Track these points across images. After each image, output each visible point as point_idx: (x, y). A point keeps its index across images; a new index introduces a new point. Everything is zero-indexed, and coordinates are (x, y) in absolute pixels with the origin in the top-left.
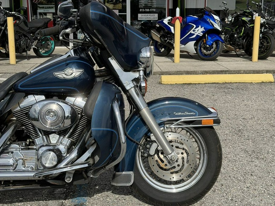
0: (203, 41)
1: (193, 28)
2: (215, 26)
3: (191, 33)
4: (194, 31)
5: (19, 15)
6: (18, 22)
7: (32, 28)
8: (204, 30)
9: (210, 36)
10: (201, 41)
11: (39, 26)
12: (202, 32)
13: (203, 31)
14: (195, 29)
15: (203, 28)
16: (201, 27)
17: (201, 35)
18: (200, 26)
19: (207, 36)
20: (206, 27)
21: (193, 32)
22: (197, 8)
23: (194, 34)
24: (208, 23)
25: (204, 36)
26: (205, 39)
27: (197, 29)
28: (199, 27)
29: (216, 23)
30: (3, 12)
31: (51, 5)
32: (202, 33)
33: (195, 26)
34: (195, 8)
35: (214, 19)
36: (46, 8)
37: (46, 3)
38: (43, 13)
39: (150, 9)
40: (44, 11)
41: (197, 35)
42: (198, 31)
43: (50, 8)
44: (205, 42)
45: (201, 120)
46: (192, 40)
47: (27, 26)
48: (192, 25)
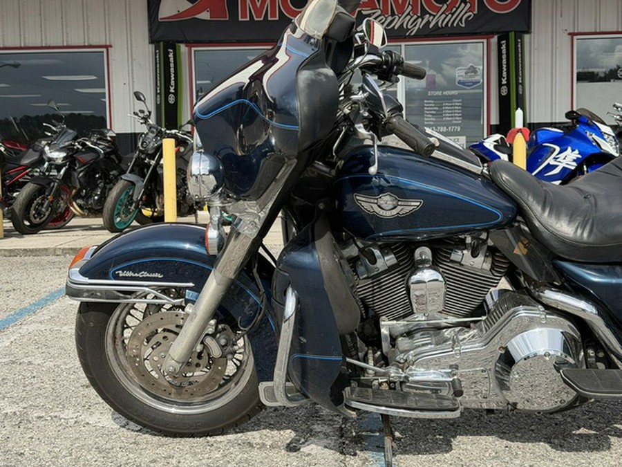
1: (552, 153)
2: (603, 147)
3: (549, 164)
4: (555, 159)
5: (185, 137)
6: (182, 149)
8: (580, 156)
12: (574, 161)
13: (578, 158)
14: (558, 154)
15: (577, 152)
16: (573, 150)
17: (573, 168)
18: (569, 148)
19: (585, 169)
20: (582, 150)
21: (553, 162)
23: (556, 166)
24: (587, 140)
27: (562, 156)
28: (566, 150)
29: (605, 140)
30: (155, 130)
32: (575, 164)
33: (558, 149)
35: (601, 132)
39: (447, 128)
41: (564, 168)
42: (564, 159)
48: (550, 147)
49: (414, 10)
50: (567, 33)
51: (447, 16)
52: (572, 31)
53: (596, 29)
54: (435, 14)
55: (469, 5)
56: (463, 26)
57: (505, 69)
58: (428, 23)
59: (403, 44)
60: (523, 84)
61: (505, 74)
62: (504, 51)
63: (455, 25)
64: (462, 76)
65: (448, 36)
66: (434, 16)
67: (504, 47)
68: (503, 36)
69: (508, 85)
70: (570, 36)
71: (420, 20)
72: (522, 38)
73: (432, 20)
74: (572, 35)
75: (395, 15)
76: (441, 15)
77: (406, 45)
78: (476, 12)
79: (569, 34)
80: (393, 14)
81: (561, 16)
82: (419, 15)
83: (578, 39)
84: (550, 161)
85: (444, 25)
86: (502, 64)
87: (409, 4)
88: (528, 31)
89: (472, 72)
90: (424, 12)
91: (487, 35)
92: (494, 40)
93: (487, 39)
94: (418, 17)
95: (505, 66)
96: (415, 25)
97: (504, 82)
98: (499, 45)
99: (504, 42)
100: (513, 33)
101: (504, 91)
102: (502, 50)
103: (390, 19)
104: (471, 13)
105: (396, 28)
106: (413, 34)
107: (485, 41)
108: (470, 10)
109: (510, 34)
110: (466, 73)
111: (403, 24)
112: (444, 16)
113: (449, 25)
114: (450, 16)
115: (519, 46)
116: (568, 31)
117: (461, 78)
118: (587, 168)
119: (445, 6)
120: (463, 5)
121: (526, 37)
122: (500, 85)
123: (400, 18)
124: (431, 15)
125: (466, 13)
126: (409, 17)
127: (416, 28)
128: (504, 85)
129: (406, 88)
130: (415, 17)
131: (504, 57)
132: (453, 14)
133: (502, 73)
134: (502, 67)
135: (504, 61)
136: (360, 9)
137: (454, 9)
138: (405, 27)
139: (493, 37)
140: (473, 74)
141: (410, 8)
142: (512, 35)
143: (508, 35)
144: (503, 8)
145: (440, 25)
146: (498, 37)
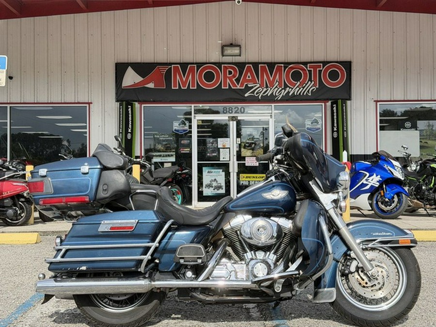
0: (380, 193)
1: (365, 177)
2: (394, 174)
3: (363, 183)
4: (367, 180)
5: (145, 163)
6: (143, 171)
7: (157, 178)
8: (381, 179)
9: (389, 187)
10: (377, 194)
11: (165, 176)
12: (378, 182)
13: (380, 180)
14: (368, 177)
15: (379, 176)
16: (377, 176)
17: (377, 186)
18: (375, 174)
19: (384, 187)
20: (382, 175)
21: (365, 182)
22: (366, 154)
23: (367, 185)
24: (385, 170)
25: (381, 187)
26: (382, 191)
27: (371, 178)
28: (373, 175)
29: (395, 170)
31: (171, 152)
32: (378, 184)
33: (368, 174)
34: (363, 154)
35: (393, 165)
36: (163, 156)
37: (164, 150)
38: (159, 162)
40: (161, 160)
41: (372, 186)
42: (372, 180)
43: (169, 156)
44: (382, 194)
45: (399, 240)
46: (365, 192)
47: (152, 176)
48: (364, 173)
49: (280, 85)
50: (373, 100)
51: (300, 88)
52: (376, 100)
53: (391, 98)
54: (292, 87)
55: (313, 83)
56: (310, 95)
57: (335, 122)
58: (289, 92)
59: (273, 105)
60: (347, 131)
61: (335, 125)
62: (335, 111)
63: (305, 94)
64: (309, 125)
65: (301, 101)
66: (292, 89)
67: (335, 108)
68: (335, 102)
69: (338, 131)
70: (375, 103)
71: (283, 90)
72: (345, 103)
73: (291, 91)
74: (377, 101)
75: (268, 87)
76: (296, 88)
77: (275, 106)
78: (317, 87)
79: (375, 101)
80: (267, 87)
81: (370, 90)
82: (283, 87)
83: (380, 104)
84: (364, 181)
85: (298, 94)
87: (277, 81)
88: (350, 99)
89: (315, 123)
90: (286, 86)
91: (325, 100)
92: (329, 104)
93: (325, 103)
94: (282, 89)
95: (335, 120)
96: (280, 94)
97: (335, 129)
98: (332, 107)
99: (335, 105)
100: (340, 100)
101: (335, 135)
102: (333, 110)
103: (265, 89)
104: (314, 87)
105: (269, 95)
106: (279, 99)
107: (323, 104)
108: (314, 85)
110: (312, 123)
111: (273, 92)
112: (298, 88)
113: (301, 94)
114: (302, 89)
115: (344, 108)
116: (374, 100)
117: (309, 126)
118: (386, 186)
119: (299, 83)
120: (310, 82)
121: (348, 102)
122: (333, 131)
123: (271, 89)
124: (290, 88)
125: (311, 87)
126: (277, 89)
127: (281, 96)
128: (336, 131)
129: (275, 131)
130: (281, 88)
131: (335, 114)
132: (303, 88)
133: (334, 124)
135: (335, 117)
136: (246, 83)
137: (305, 85)
138: (274, 94)
139: (328, 102)
140: (316, 124)
141: (277, 83)
142: (340, 102)
143: (337, 101)
144: (334, 85)
145: (295, 94)
146: (331, 102)
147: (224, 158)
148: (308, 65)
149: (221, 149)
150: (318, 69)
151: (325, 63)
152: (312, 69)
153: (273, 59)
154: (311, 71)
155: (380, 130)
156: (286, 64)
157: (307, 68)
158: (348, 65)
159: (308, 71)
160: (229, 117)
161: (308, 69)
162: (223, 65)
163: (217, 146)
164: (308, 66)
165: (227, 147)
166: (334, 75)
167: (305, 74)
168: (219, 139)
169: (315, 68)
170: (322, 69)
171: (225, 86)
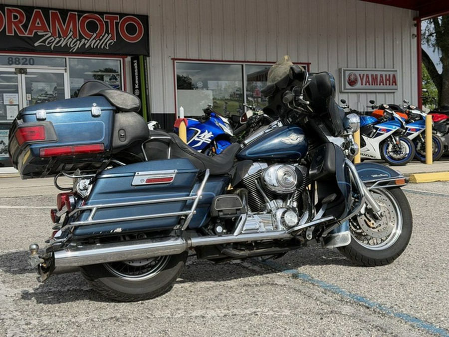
0: (212, 150)
1: (196, 134)
2: (224, 130)
3: (194, 140)
4: (198, 137)
8: (213, 136)
9: (220, 144)
10: (208, 150)
12: (210, 138)
13: (212, 137)
14: (200, 134)
15: (211, 133)
16: (209, 132)
17: (209, 142)
18: (207, 131)
21: (197, 139)
23: (199, 141)
25: (212, 143)
26: (213, 148)
27: (202, 135)
28: (205, 132)
29: (225, 126)
32: (210, 140)
33: (200, 131)
35: (223, 122)
41: (203, 142)
42: (204, 137)
44: (214, 151)
45: (395, 180)
46: (197, 148)
48: (194, 130)
49: (74, 35)
51: (97, 41)
52: (173, 57)
53: (187, 57)
54: (89, 39)
55: (110, 35)
56: (108, 48)
57: (137, 79)
58: (84, 44)
59: (67, 57)
60: (148, 89)
61: (137, 82)
62: (136, 67)
63: (102, 47)
64: (107, 81)
65: (98, 54)
66: (88, 40)
67: (136, 65)
68: (135, 58)
69: (140, 89)
70: (172, 61)
71: (79, 42)
72: (146, 60)
73: (87, 43)
74: (174, 59)
75: (61, 37)
76: (93, 40)
77: (69, 58)
78: (115, 40)
79: (172, 59)
80: (60, 36)
81: (167, 47)
82: (78, 38)
83: (177, 63)
84: (195, 138)
85: (95, 47)
86: (135, 75)
87: (71, 30)
88: (148, 56)
89: (114, 79)
90: (81, 37)
91: (124, 55)
92: (129, 59)
93: (123, 58)
94: (77, 40)
95: (137, 77)
96: (76, 45)
97: (137, 87)
98: (133, 63)
99: (136, 61)
100: (142, 56)
101: (137, 93)
102: (134, 66)
103: (58, 39)
104: (112, 41)
105: (62, 46)
106: (74, 51)
107: (121, 59)
108: (112, 38)
109: (140, 56)
110: (110, 79)
111: (67, 43)
112: (94, 41)
113: (98, 47)
114: (99, 41)
115: (145, 64)
116: (171, 57)
118: (216, 142)
119: (95, 35)
120: (107, 35)
121: (148, 58)
122: (134, 89)
123: (65, 39)
124: (86, 39)
125: (109, 40)
126: (71, 39)
127: (76, 47)
129: (70, 87)
130: (75, 40)
131: (136, 71)
132: (100, 40)
133: (135, 81)
134: (135, 77)
135: (136, 74)
136: (36, 31)
137: (101, 37)
138: (68, 45)
139: (126, 57)
141: (72, 33)
143: (138, 57)
144: (133, 39)
145: (92, 47)
146: (131, 58)
147: (11, 117)
148: (104, 15)
149: (7, 106)
150: (115, 21)
151: (122, 15)
152: (109, 21)
153: (65, 6)
154: (108, 22)
155: (178, 89)
156: (81, 12)
157: (103, 18)
158: (145, 19)
159: (105, 22)
160: (16, 69)
161: (105, 20)
162: (6, 8)
163: (3, 102)
164: (104, 17)
165: (15, 104)
166: (131, 29)
167: (102, 25)
168: (4, 94)
169: (112, 19)
170: (118, 21)
171: (10, 32)
